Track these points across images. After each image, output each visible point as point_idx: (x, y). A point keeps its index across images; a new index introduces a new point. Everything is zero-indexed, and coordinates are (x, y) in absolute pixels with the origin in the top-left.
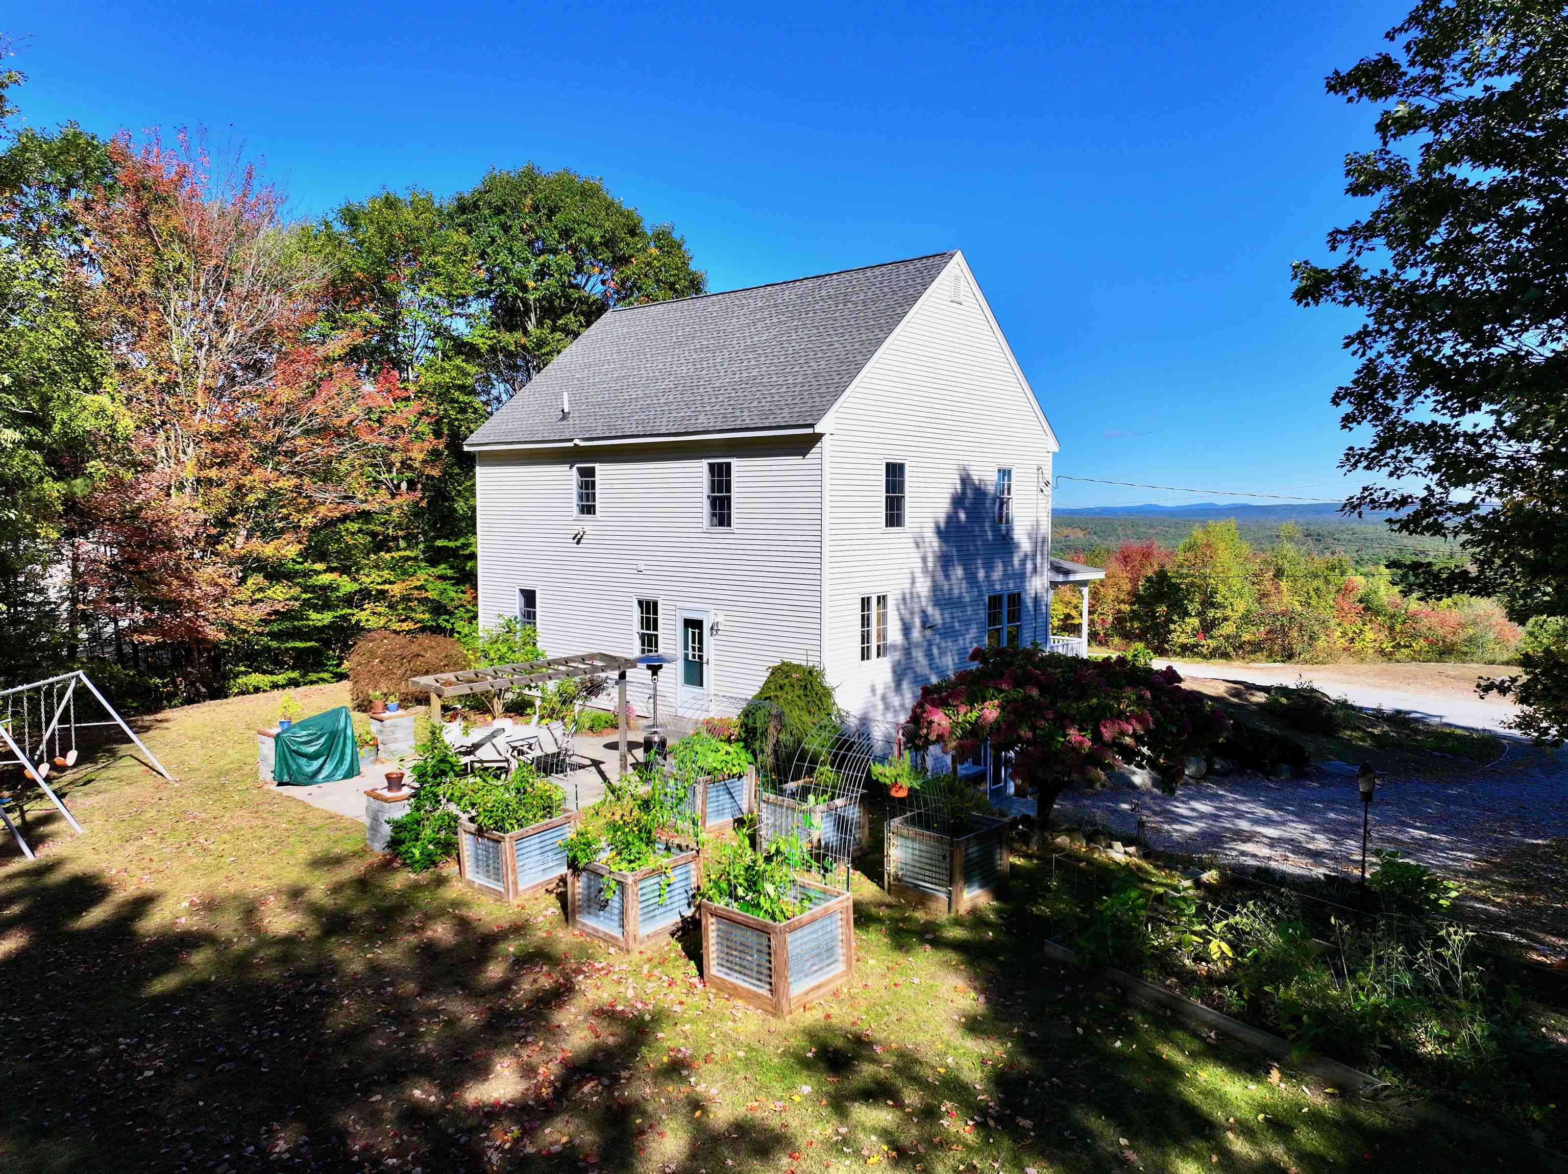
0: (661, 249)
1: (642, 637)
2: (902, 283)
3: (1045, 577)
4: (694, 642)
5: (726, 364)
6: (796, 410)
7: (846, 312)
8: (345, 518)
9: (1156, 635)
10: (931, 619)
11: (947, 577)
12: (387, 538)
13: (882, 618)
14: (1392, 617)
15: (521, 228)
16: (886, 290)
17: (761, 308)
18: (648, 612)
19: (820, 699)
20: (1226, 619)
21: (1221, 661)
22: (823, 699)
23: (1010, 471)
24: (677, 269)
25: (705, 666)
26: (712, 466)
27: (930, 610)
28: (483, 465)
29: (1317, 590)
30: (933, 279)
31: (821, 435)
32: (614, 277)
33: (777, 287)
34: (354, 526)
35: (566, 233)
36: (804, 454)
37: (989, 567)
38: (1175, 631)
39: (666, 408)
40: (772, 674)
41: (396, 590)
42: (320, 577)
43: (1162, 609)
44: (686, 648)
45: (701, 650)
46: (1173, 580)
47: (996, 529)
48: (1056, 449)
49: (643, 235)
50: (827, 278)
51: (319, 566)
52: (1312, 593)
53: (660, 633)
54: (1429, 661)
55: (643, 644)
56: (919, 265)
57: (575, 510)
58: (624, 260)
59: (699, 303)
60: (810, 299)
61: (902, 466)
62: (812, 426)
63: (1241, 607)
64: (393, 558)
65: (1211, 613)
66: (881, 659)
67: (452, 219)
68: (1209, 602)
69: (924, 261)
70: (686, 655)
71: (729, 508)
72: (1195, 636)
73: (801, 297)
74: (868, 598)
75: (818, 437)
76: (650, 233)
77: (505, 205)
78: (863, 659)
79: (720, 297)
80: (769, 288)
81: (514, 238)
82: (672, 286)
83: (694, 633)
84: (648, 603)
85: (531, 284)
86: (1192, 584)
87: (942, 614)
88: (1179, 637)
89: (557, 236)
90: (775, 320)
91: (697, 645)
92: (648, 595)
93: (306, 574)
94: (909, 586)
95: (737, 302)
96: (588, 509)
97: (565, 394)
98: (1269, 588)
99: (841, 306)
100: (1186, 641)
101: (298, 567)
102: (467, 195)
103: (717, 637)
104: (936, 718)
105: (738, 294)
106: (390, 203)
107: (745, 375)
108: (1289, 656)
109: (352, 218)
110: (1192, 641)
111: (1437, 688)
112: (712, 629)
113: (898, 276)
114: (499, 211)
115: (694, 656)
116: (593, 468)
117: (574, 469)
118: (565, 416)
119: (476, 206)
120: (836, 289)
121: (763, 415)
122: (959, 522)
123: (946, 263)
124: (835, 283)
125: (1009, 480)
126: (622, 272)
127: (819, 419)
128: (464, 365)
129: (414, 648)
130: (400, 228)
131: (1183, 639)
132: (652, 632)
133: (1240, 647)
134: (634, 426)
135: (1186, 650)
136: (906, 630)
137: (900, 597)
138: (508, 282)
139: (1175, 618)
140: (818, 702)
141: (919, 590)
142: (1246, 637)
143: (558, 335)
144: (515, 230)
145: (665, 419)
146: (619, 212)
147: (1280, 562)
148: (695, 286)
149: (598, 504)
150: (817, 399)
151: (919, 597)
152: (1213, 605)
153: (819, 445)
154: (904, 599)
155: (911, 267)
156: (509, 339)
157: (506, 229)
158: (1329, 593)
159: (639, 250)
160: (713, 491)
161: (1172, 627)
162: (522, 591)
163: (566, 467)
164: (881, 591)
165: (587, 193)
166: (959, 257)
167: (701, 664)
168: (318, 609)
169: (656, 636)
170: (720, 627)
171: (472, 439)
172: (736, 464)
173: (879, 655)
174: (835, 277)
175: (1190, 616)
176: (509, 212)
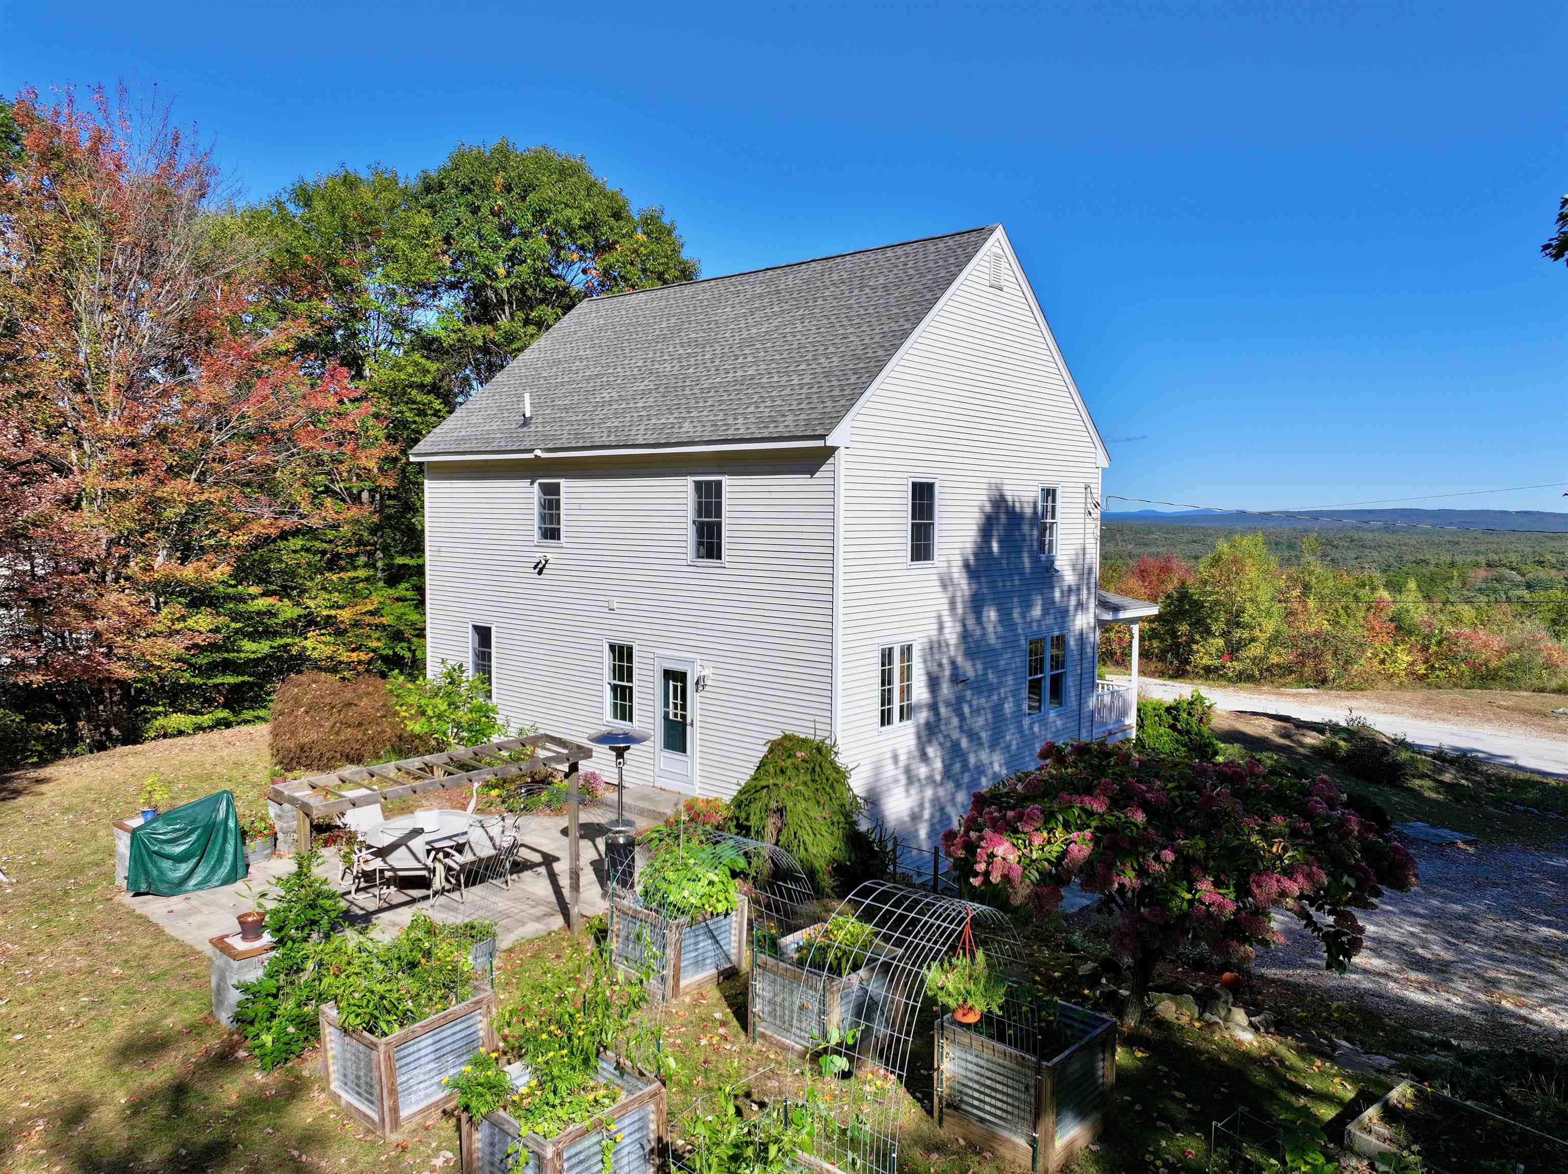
0: (649, 236)
1: (614, 688)
2: (931, 264)
3: (1091, 615)
4: (675, 698)
5: (717, 360)
6: (802, 417)
7: (863, 299)
8: (284, 535)
9: (1177, 655)
10: (961, 671)
11: (979, 621)
12: (337, 556)
13: (907, 673)
14: (1427, 637)
15: (492, 209)
16: (911, 272)
17: (760, 296)
18: (621, 659)
19: (832, 786)
20: (1253, 640)
21: (1248, 685)
22: (837, 786)
23: (1054, 491)
24: (666, 257)
25: (688, 728)
26: (698, 485)
27: (960, 660)
28: (432, 479)
29: (1346, 608)
30: (969, 258)
31: (831, 451)
32: (596, 267)
33: (779, 271)
34: (296, 543)
35: (540, 215)
36: (812, 473)
37: (1027, 605)
38: (1198, 652)
39: (643, 413)
40: (771, 751)
41: (345, 615)
42: (256, 602)
43: (1183, 628)
44: (666, 705)
45: (684, 707)
46: (1196, 597)
47: (1035, 560)
48: (1106, 464)
49: (629, 219)
50: (839, 260)
51: (254, 590)
52: (1341, 611)
53: (635, 684)
54: (1473, 688)
55: (615, 698)
56: (951, 242)
57: (536, 534)
58: (610, 247)
59: (688, 290)
60: (818, 284)
61: (930, 487)
62: (823, 437)
63: (1270, 626)
64: (341, 579)
65: (1237, 634)
66: (906, 723)
67: (417, 199)
68: (1235, 622)
69: (957, 238)
70: (666, 714)
71: (719, 537)
72: (1219, 657)
73: (807, 282)
74: (890, 649)
75: (830, 451)
76: (637, 218)
77: (473, 183)
78: (883, 724)
79: (712, 283)
80: (770, 273)
81: (484, 220)
82: (660, 277)
83: (675, 687)
84: (621, 647)
85: (501, 271)
86: (1217, 603)
87: (974, 665)
88: (1201, 658)
89: (530, 218)
90: (776, 309)
91: (679, 702)
92: (621, 639)
93: (241, 599)
94: (935, 633)
95: (732, 289)
96: (551, 533)
97: (527, 396)
98: (1296, 605)
99: (856, 292)
100: (1209, 663)
101: (230, 590)
102: (433, 174)
103: (702, 694)
104: (1000, 851)
105: (733, 279)
106: (350, 183)
107: (740, 373)
108: (1321, 681)
109: (305, 197)
110: (1217, 663)
111: (1489, 720)
112: (697, 683)
113: (926, 255)
114: (466, 190)
115: (676, 715)
116: (558, 485)
117: (536, 485)
118: (526, 422)
119: (441, 186)
120: (851, 272)
121: (762, 422)
122: (991, 552)
123: (985, 240)
124: (848, 265)
125: (1054, 501)
126: (604, 260)
127: (830, 430)
128: (423, 361)
129: (348, 695)
130: (355, 208)
131: (1206, 661)
132: (625, 684)
133: (1268, 670)
134: (605, 434)
135: (1210, 673)
136: (933, 683)
137: (927, 646)
138: (474, 269)
139: (1197, 637)
140: (828, 789)
141: (948, 636)
142: (1274, 659)
143: (531, 329)
144: (485, 211)
145: (642, 427)
146: (602, 193)
147: (1307, 578)
148: (687, 275)
149: (563, 529)
150: (829, 404)
151: (948, 645)
152: (1238, 624)
153: (831, 460)
154: (931, 648)
155: (941, 245)
156: (477, 333)
157: (475, 210)
158: (1359, 609)
159: (624, 236)
160: (700, 516)
161: (1195, 647)
162: (475, 627)
163: (526, 483)
164: (906, 639)
165: (565, 172)
166: (999, 233)
167: (684, 725)
168: (254, 636)
169: (631, 688)
170: (708, 682)
171: (420, 447)
172: (728, 482)
173: (901, 718)
174: (848, 258)
175: (1214, 636)
176: (477, 191)
